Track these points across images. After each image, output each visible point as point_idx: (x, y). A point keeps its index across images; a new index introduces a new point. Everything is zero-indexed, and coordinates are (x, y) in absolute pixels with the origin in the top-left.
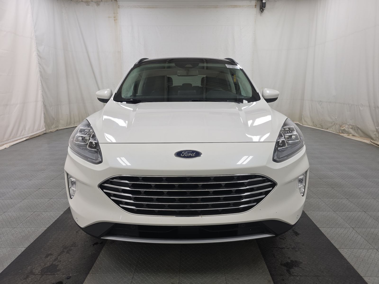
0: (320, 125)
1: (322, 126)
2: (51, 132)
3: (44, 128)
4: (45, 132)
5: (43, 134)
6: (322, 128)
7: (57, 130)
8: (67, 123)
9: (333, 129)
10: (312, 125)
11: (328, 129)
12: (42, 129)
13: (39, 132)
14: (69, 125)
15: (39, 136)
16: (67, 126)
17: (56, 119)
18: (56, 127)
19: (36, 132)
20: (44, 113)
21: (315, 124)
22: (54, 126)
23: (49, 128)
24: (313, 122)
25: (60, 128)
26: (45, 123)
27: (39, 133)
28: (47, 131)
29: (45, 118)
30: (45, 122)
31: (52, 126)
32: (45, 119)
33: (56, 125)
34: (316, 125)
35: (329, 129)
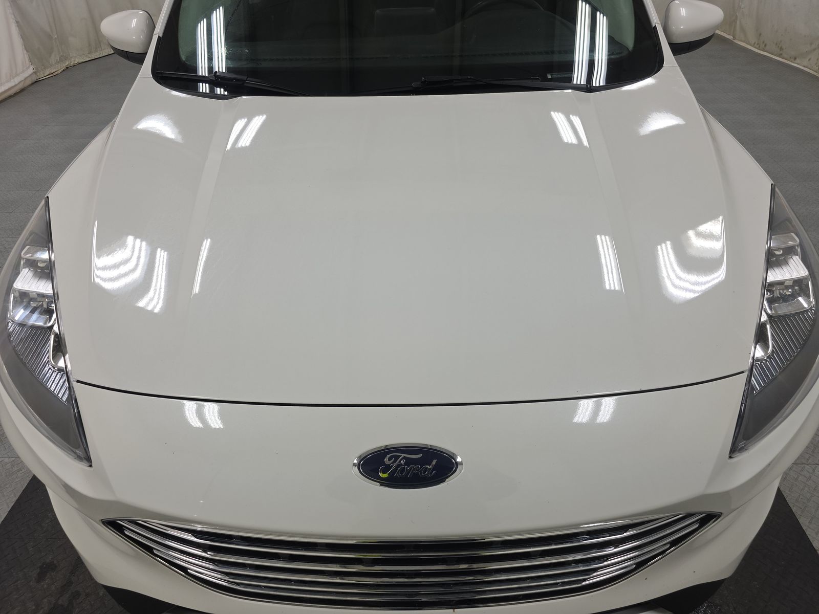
0: (777, 44)
1: (781, 49)
2: (53, 76)
3: (28, 68)
4: (35, 78)
5: (33, 84)
6: (780, 55)
7: (67, 68)
8: (90, 45)
9: (809, 60)
10: (755, 43)
11: (795, 59)
12: (23, 71)
13: (17, 80)
14: (96, 51)
15: (22, 90)
16: (90, 52)
17: (56, 36)
18: (63, 58)
19: (7, 81)
20: (17, 22)
21: (763, 42)
22: (54, 58)
23: (43, 65)
24: (760, 35)
25: (75, 60)
26: (27, 51)
27: (18, 84)
28: (41, 75)
29: (23, 36)
30: (27, 47)
31: (50, 56)
32: (23, 40)
33: (61, 54)
34: (765, 46)
35: (798, 61)
